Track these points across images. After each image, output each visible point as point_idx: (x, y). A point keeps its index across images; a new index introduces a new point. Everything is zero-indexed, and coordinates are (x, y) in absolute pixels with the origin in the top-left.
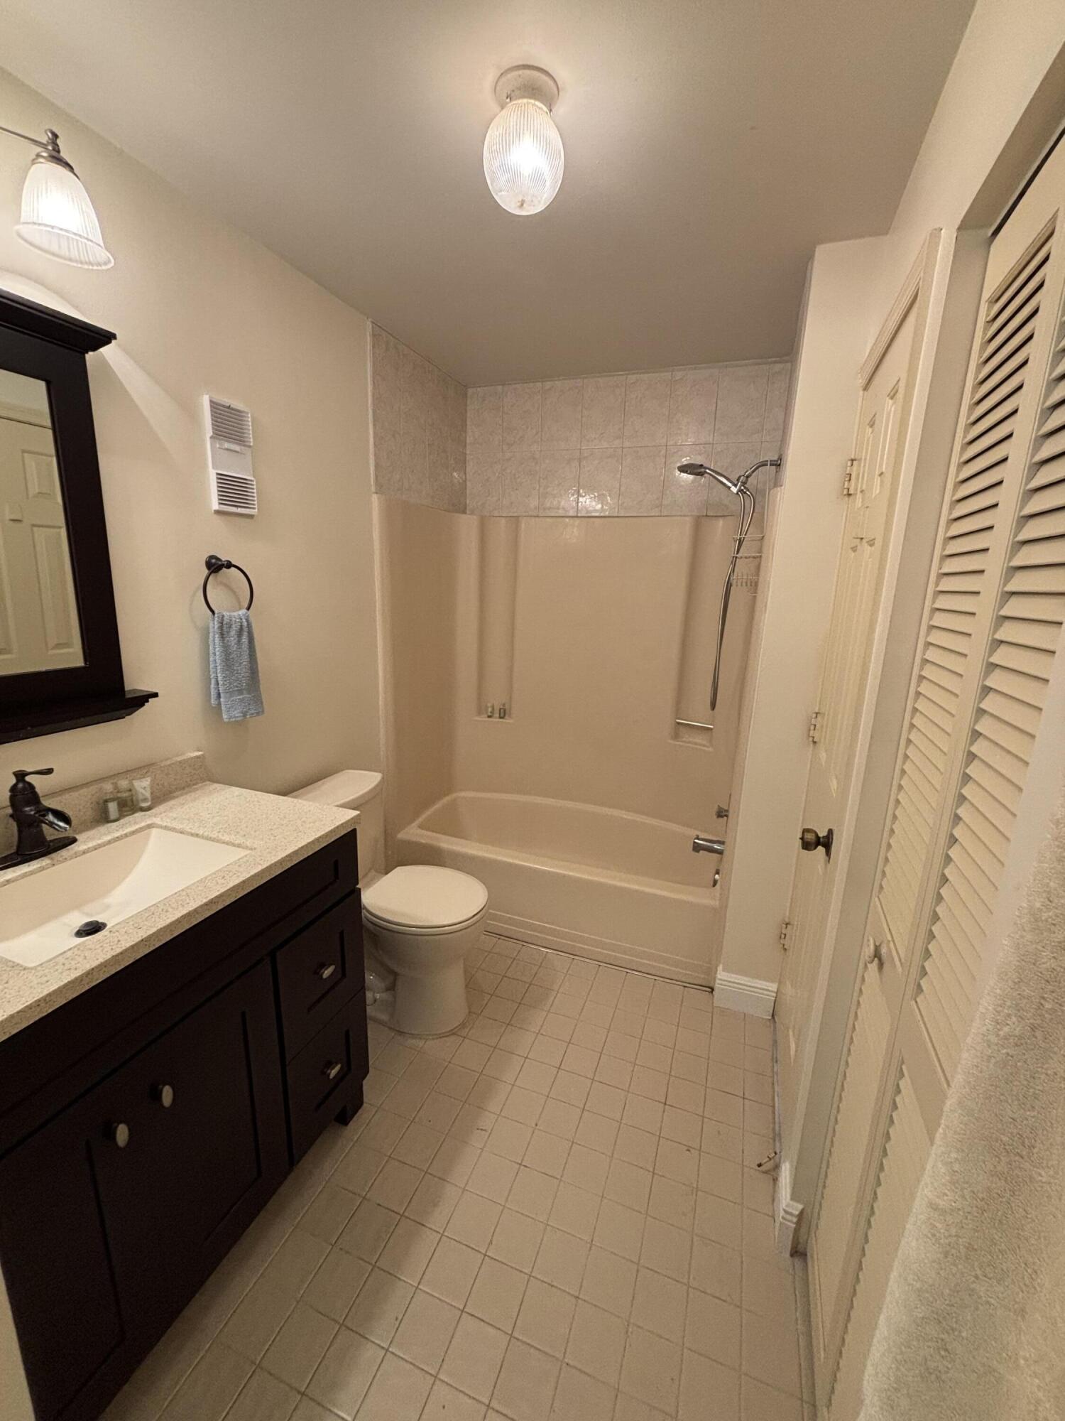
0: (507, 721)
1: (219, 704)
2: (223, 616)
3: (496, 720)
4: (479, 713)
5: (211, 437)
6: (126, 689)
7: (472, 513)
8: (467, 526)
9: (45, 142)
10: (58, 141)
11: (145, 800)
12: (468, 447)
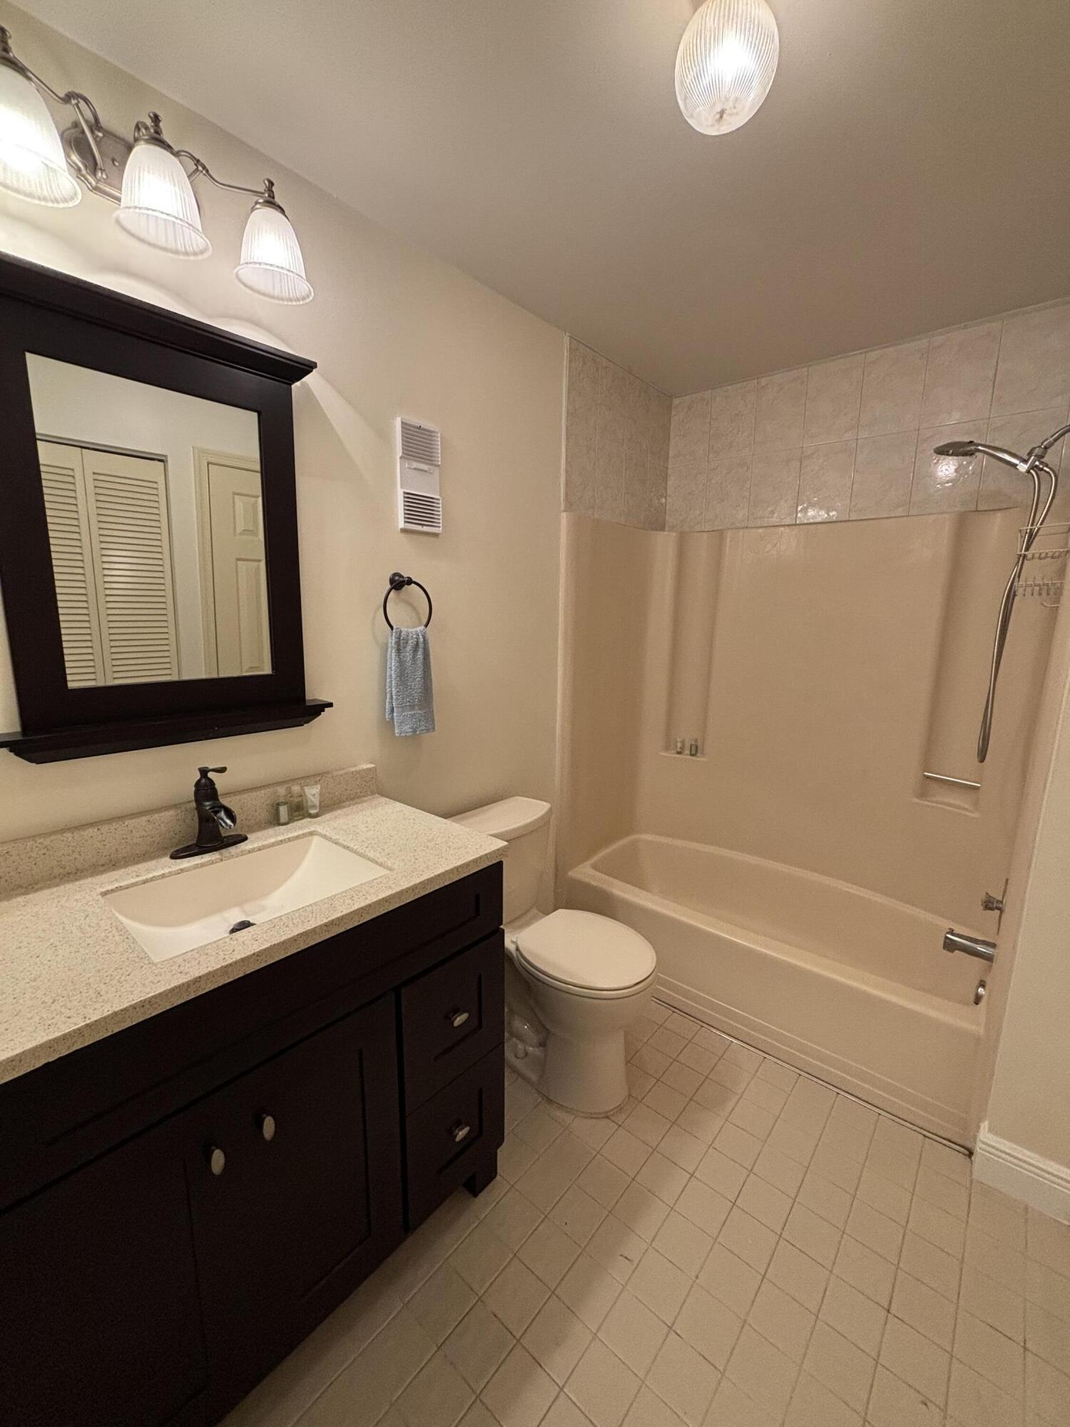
0: (699, 759)
1: (392, 719)
2: (401, 632)
3: (686, 756)
4: (667, 748)
5: (401, 458)
6: (307, 698)
7: (672, 529)
8: (664, 544)
9: (263, 191)
10: (274, 189)
11: (314, 807)
12: (670, 460)
